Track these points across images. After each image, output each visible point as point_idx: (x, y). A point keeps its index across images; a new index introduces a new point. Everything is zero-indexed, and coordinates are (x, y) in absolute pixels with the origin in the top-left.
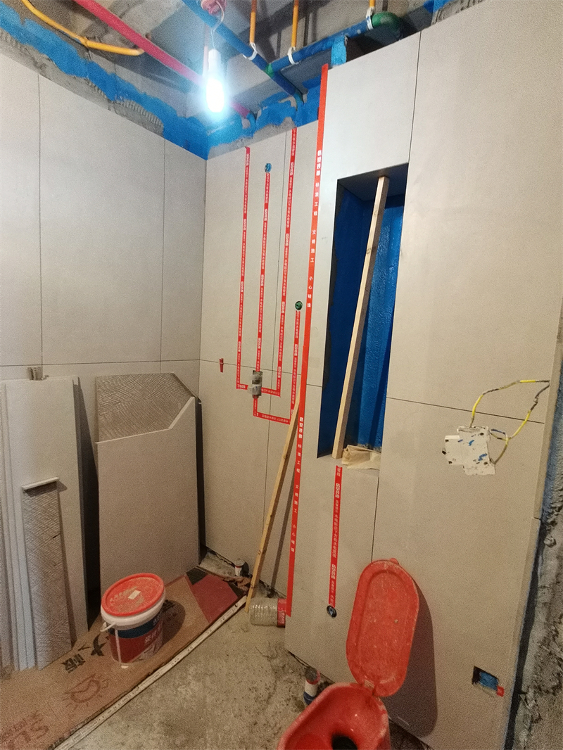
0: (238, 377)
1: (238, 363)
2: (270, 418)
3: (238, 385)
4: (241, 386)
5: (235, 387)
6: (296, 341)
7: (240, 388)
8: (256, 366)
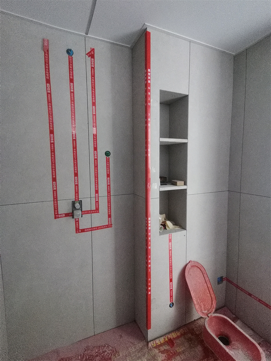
0: (56, 209)
1: (54, 199)
2: (92, 229)
3: (57, 216)
4: (60, 216)
5: (54, 218)
6: (108, 176)
7: (58, 218)
8: (75, 197)
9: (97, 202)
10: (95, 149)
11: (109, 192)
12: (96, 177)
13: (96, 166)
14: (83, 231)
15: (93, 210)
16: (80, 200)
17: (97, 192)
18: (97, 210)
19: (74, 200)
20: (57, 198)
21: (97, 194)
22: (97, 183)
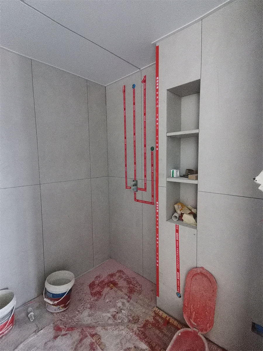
0: (126, 183)
2: (142, 202)
5: (125, 188)
6: (152, 165)
7: (127, 188)
8: (135, 178)
9: (145, 184)
10: (145, 146)
11: (152, 178)
12: (145, 166)
13: (145, 158)
14: (138, 201)
15: (143, 189)
16: (137, 180)
17: (145, 176)
18: (145, 189)
19: (134, 179)
20: (127, 177)
21: (145, 178)
22: (145, 170)
